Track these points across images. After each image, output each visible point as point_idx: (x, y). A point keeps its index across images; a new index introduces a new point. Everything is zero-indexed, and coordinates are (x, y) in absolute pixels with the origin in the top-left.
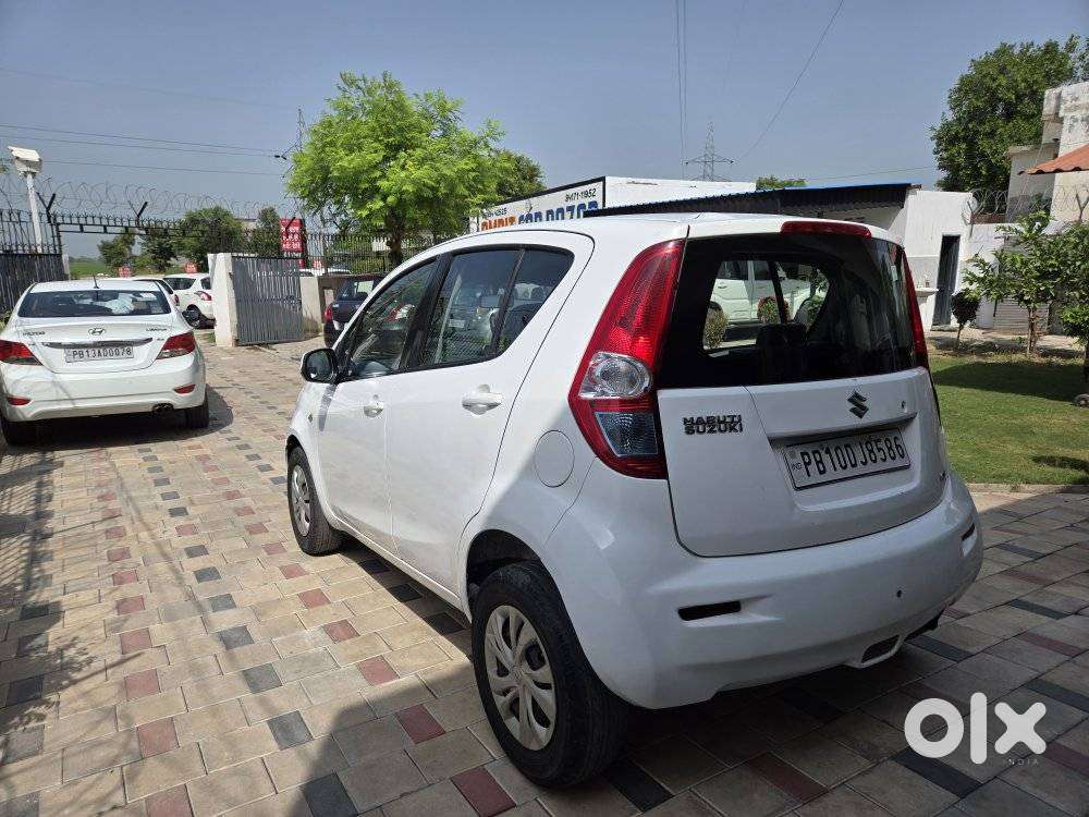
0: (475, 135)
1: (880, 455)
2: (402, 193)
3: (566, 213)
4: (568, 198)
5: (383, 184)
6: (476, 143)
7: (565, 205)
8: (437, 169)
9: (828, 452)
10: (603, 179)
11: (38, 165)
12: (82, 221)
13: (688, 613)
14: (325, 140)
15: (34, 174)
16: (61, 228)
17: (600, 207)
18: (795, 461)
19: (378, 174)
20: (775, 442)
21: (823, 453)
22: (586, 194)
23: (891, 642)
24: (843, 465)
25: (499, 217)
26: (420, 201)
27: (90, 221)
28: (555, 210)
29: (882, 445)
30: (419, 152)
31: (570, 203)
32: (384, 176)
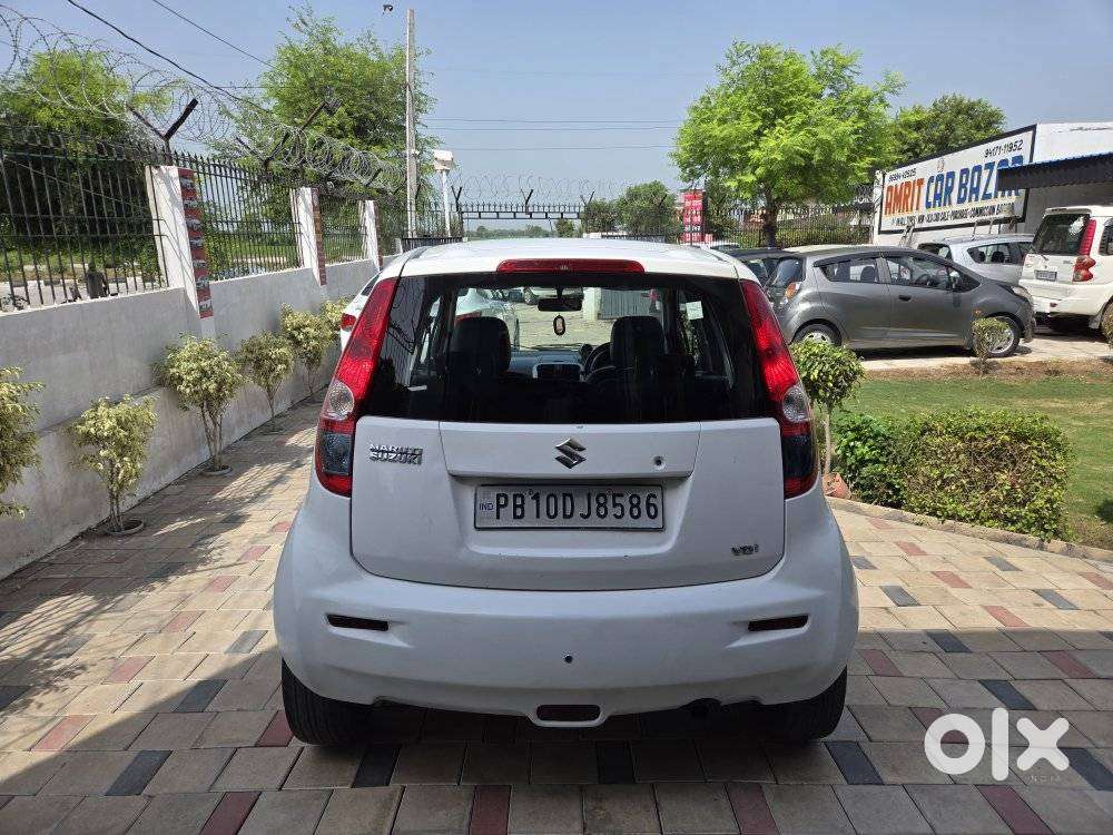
0: (870, 91)
1: (612, 511)
2: (772, 162)
3: (983, 171)
4: (988, 153)
5: (755, 154)
6: (869, 99)
7: (983, 162)
8: (815, 135)
9: (536, 497)
10: (1033, 128)
11: (452, 163)
12: (481, 209)
13: (338, 621)
14: (703, 114)
15: (448, 171)
16: (465, 215)
17: (1026, 162)
18: (486, 501)
19: (751, 143)
20: (459, 479)
21: (528, 499)
22: (1011, 147)
23: (591, 712)
24: (552, 513)
25: (907, 180)
26: (791, 169)
27: (486, 209)
28: (971, 169)
29: (625, 501)
30: (798, 118)
31: (990, 160)
32: (756, 146)
